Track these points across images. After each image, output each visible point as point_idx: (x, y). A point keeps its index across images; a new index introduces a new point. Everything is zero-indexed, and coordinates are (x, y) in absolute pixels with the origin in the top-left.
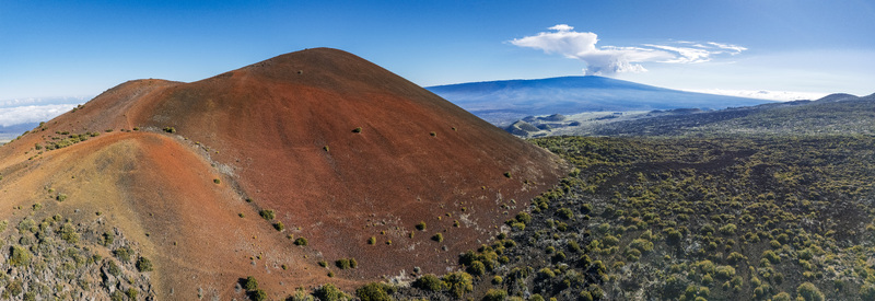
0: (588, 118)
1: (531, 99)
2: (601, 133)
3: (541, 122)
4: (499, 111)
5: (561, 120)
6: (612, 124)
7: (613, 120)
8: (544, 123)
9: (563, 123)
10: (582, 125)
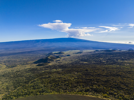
4: (38, 51)
8: (57, 55)
9: (64, 55)
10: (71, 56)
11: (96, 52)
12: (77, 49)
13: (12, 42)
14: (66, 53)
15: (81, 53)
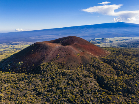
0: (117, 39)
1: (94, 32)
2: (121, 46)
3: (98, 41)
5: (106, 40)
6: (126, 43)
7: (127, 41)
10: (114, 42)
12: (126, 36)
14: (109, 39)
15: (127, 40)
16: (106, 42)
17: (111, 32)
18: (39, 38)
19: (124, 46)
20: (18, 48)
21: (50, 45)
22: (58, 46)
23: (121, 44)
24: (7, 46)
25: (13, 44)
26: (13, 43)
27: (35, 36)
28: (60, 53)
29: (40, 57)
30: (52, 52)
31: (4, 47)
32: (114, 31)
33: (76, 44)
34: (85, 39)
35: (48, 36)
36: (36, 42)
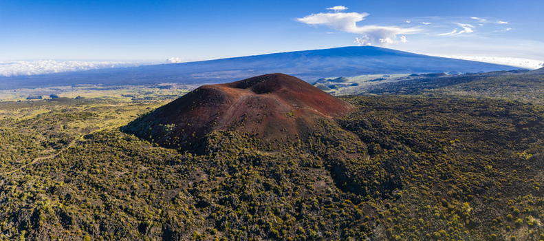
0: (364, 80)
1: (322, 64)
2: (372, 92)
3: (331, 83)
5: (345, 81)
6: (380, 85)
7: (382, 82)
8: (333, 83)
9: (346, 84)
10: (360, 85)
11: (412, 78)
12: (379, 72)
13: (253, 56)
14: (351, 80)
15: (382, 79)
16: (345, 86)
17: (353, 66)
18: (208, 78)
19: (377, 91)
20: (168, 95)
21: (228, 92)
22: (245, 94)
23: (373, 89)
24: (151, 90)
25: (161, 88)
26: (160, 85)
27: (202, 73)
28: (249, 110)
29: (208, 117)
30: (232, 108)
31: (147, 91)
32: (358, 62)
33: (285, 91)
34: (305, 79)
35: (225, 72)
36: (201, 85)
